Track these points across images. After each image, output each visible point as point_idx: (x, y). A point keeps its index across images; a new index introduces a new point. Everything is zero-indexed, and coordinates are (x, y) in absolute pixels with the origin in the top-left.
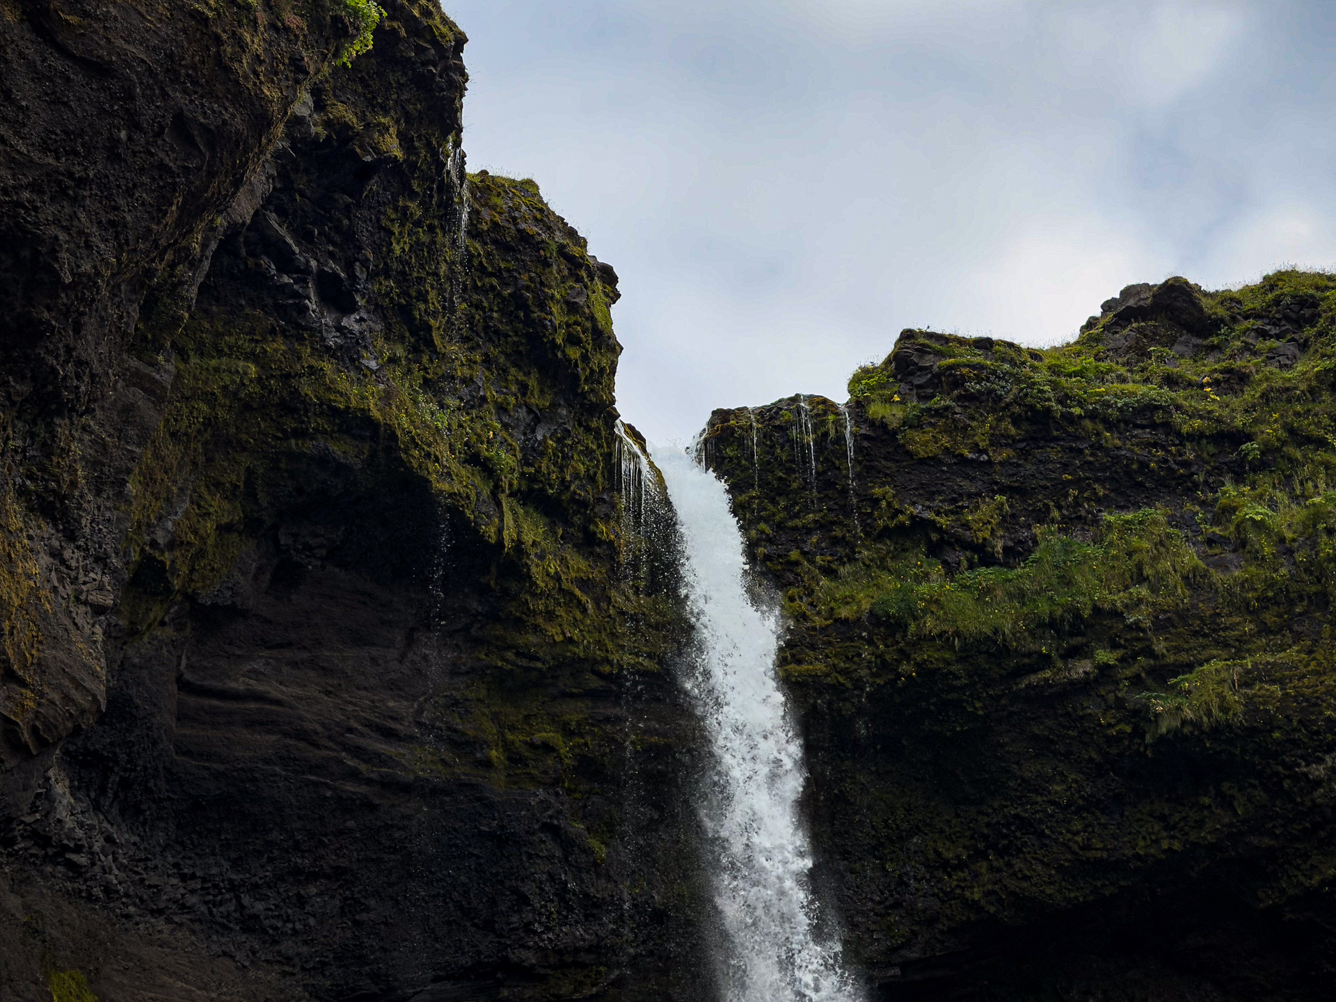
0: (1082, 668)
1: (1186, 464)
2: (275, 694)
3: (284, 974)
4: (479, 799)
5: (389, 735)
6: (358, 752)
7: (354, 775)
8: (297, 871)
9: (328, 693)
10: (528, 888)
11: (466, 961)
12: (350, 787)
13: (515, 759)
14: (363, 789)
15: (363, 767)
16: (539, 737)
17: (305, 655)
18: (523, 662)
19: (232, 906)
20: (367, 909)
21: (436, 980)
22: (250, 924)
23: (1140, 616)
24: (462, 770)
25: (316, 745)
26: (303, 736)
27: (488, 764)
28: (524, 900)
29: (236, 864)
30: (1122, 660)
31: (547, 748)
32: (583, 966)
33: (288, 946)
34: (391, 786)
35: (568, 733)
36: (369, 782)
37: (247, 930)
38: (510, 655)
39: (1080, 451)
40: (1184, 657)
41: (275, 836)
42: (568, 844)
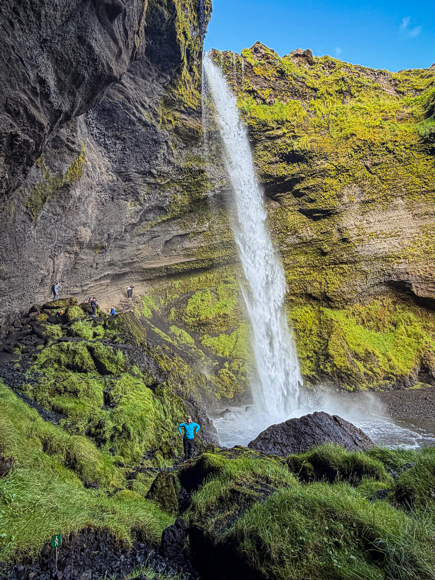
0: (280, 132)
1: (306, 93)
2: (125, 85)
3: (109, 161)
4: (155, 130)
5: (143, 106)
6: (137, 108)
7: (134, 114)
8: (116, 136)
9: (135, 89)
10: (159, 155)
11: (142, 169)
12: (132, 117)
13: (163, 123)
14: (135, 119)
15: (136, 113)
16: (169, 119)
17: (132, 76)
18: (173, 97)
19: (103, 140)
20: (126, 151)
21: (135, 172)
22: (106, 146)
23: (294, 123)
24: (154, 121)
25: (130, 103)
26: (128, 99)
27: (159, 122)
28: (157, 158)
29: (107, 129)
30: (288, 132)
31: (170, 122)
32: (164, 177)
33: (112, 155)
34: (140, 120)
35: (175, 119)
36: (136, 117)
37: (104, 147)
38: (171, 94)
39: (287, 83)
40: (299, 135)
41: (115, 124)
42: (168, 147)
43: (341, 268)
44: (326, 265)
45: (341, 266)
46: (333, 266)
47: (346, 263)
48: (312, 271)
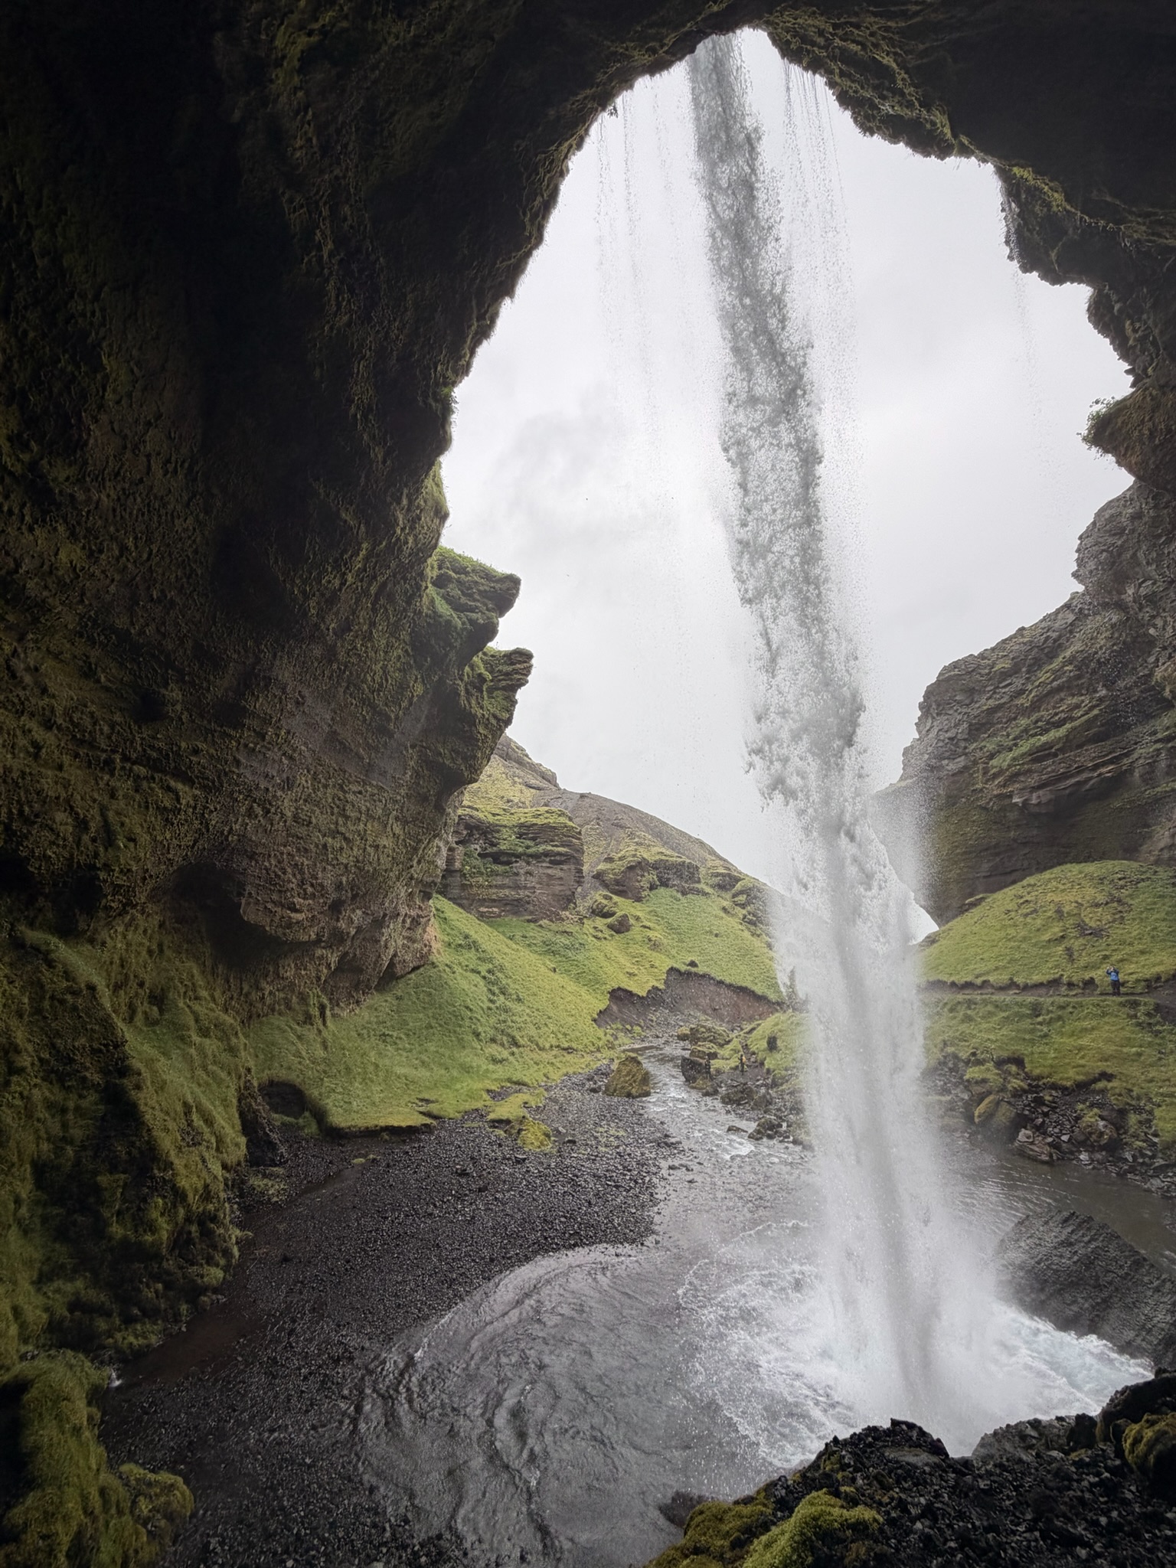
43: (169, 789)
44: (125, 758)
45: (172, 783)
46: (142, 771)
47: (189, 781)
48: (66, 759)
